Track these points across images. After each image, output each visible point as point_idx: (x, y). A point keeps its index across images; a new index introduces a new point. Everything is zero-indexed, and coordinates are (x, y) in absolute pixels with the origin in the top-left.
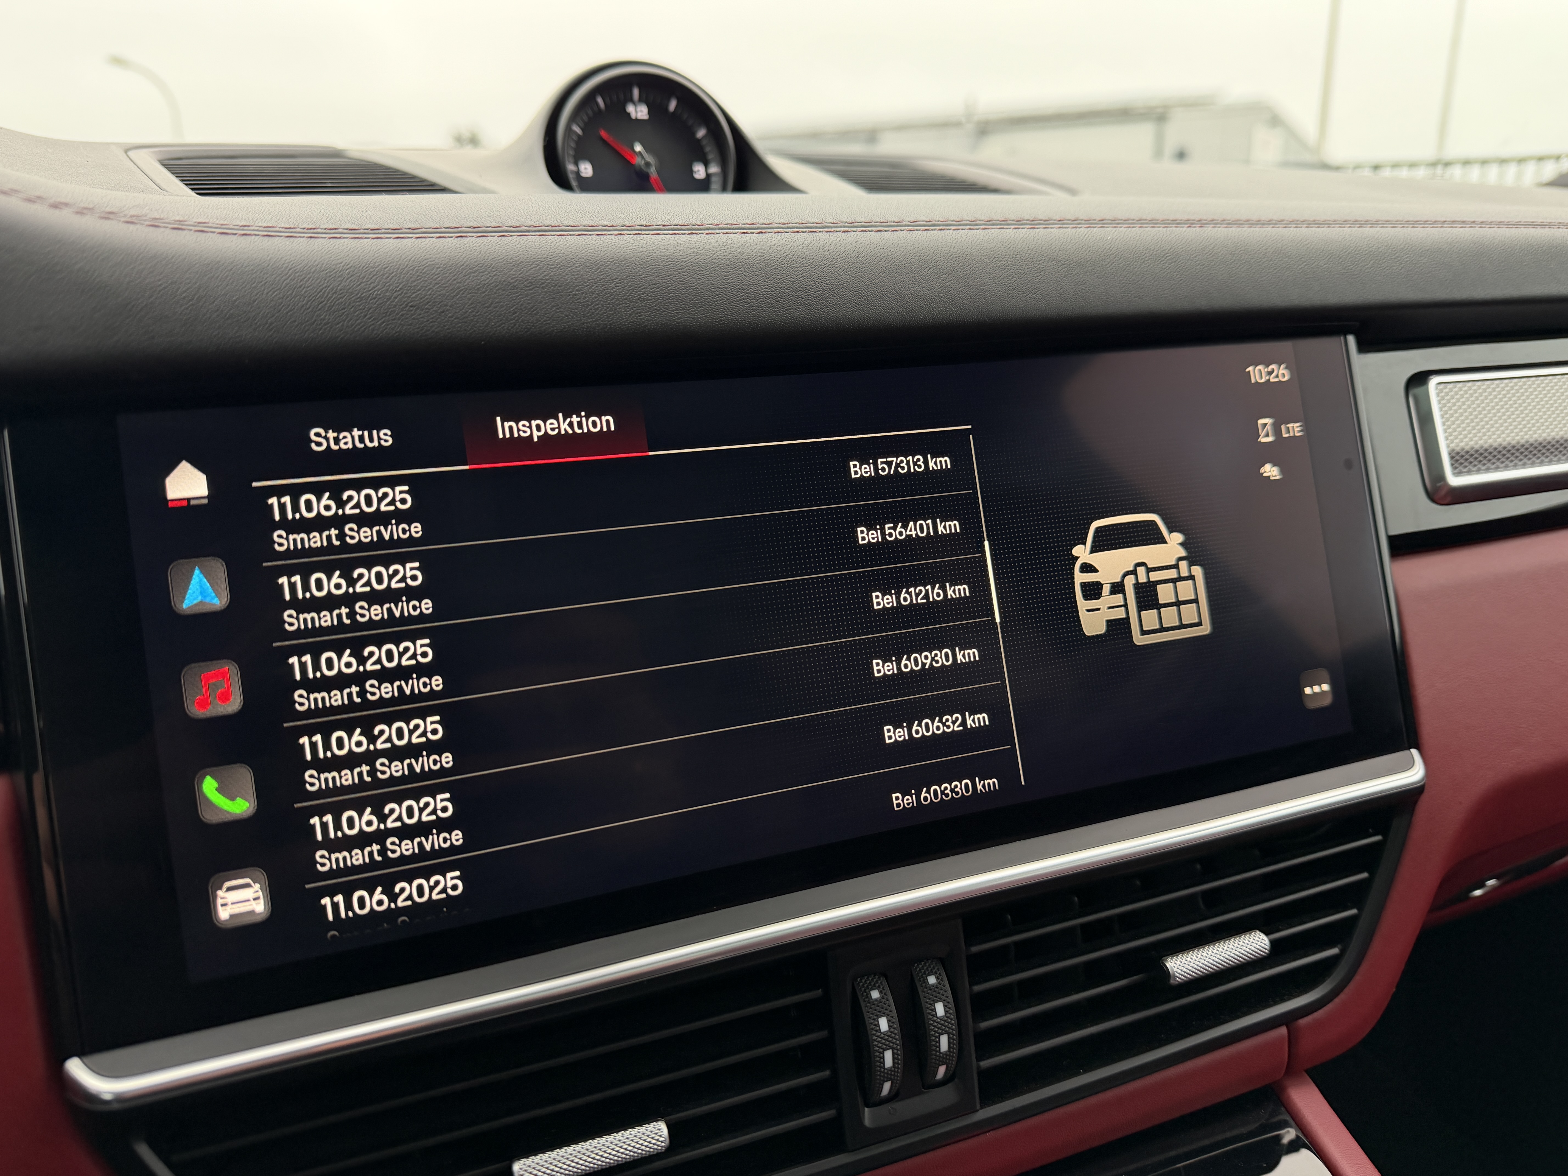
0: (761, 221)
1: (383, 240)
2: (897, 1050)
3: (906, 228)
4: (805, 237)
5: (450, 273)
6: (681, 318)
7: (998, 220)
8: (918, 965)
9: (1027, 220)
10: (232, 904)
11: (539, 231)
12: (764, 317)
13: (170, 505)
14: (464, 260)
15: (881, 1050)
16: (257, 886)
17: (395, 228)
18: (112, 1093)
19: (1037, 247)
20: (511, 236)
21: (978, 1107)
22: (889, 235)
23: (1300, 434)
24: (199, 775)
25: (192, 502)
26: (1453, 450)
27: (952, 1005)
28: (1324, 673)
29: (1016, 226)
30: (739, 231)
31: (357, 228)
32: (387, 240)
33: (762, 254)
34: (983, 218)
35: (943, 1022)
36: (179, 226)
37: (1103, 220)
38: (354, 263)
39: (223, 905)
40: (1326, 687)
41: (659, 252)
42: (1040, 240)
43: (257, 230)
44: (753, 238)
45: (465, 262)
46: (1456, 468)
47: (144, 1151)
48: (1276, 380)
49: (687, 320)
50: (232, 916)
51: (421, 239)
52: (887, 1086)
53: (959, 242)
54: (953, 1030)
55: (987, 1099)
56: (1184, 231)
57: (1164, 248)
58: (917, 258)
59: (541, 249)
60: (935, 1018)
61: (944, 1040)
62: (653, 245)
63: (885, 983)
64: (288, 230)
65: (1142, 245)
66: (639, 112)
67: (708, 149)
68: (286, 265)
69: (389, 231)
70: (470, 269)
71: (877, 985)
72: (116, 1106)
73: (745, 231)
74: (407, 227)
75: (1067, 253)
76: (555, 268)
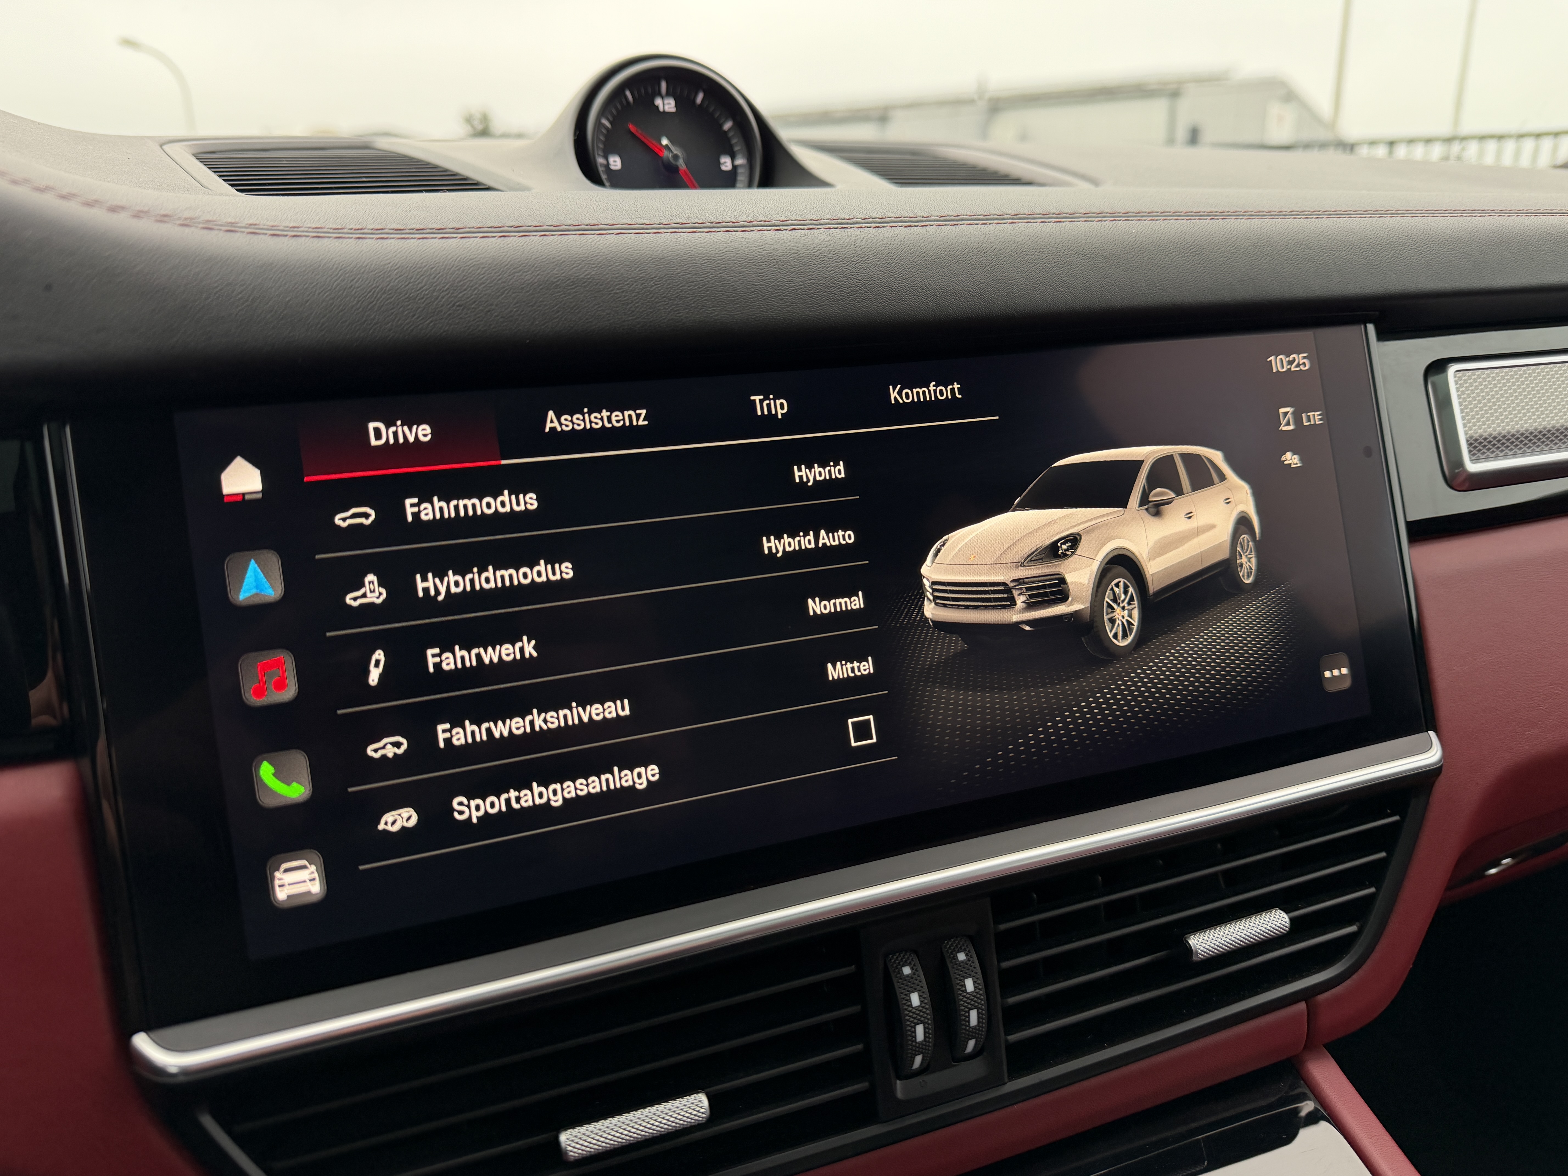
0: (794, 218)
1: (429, 240)
2: (929, 1024)
3: (935, 223)
4: (837, 234)
5: (495, 273)
6: (717, 315)
7: (1025, 214)
8: (948, 942)
9: (1053, 214)
10: (289, 885)
11: (579, 230)
12: (798, 313)
13: (226, 500)
14: (509, 260)
15: (913, 1024)
16: (313, 868)
17: (439, 228)
18: (179, 1067)
19: (1063, 241)
20: (553, 235)
21: (1006, 1080)
22: (918, 230)
23: (1320, 422)
24: (256, 761)
25: (247, 497)
26: (1471, 437)
27: (980, 981)
28: (1343, 657)
29: (1043, 220)
30: (773, 228)
31: (402, 228)
32: (433, 240)
33: (796, 251)
34: (1010, 212)
35: (972, 998)
36: (232, 228)
37: (1127, 213)
38: (402, 263)
39: (280, 886)
40: (1344, 671)
41: (696, 250)
42: (1066, 234)
43: (307, 231)
44: (786, 235)
45: (509, 262)
46: (1475, 454)
47: (208, 1122)
48: (1298, 369)
49: (724, 317)
50: (289, 897)
51: (465, 239)
52: (918, 1060)
53: (987, 236)
54: (982, 1005)
55: (1015, 1072)
56: (1207, 222)
57: (1188, 241)
58: (946, 253)
59: (582, 249)
60: (965, 994)
61: (974, 1015)
62: (690, 244)
63: (916, 961)
64: (336, 231)
65: (1166, 238)
66: (667, 105)
67: (734, 141)
68: (335, 266)
69: (434, 231)
70: (514, 269)
71: (908, 961)
72: (182, 1079)
73: (778, 228)
74: (451, 227)
75: (1093, 247)
76: (596, 267)
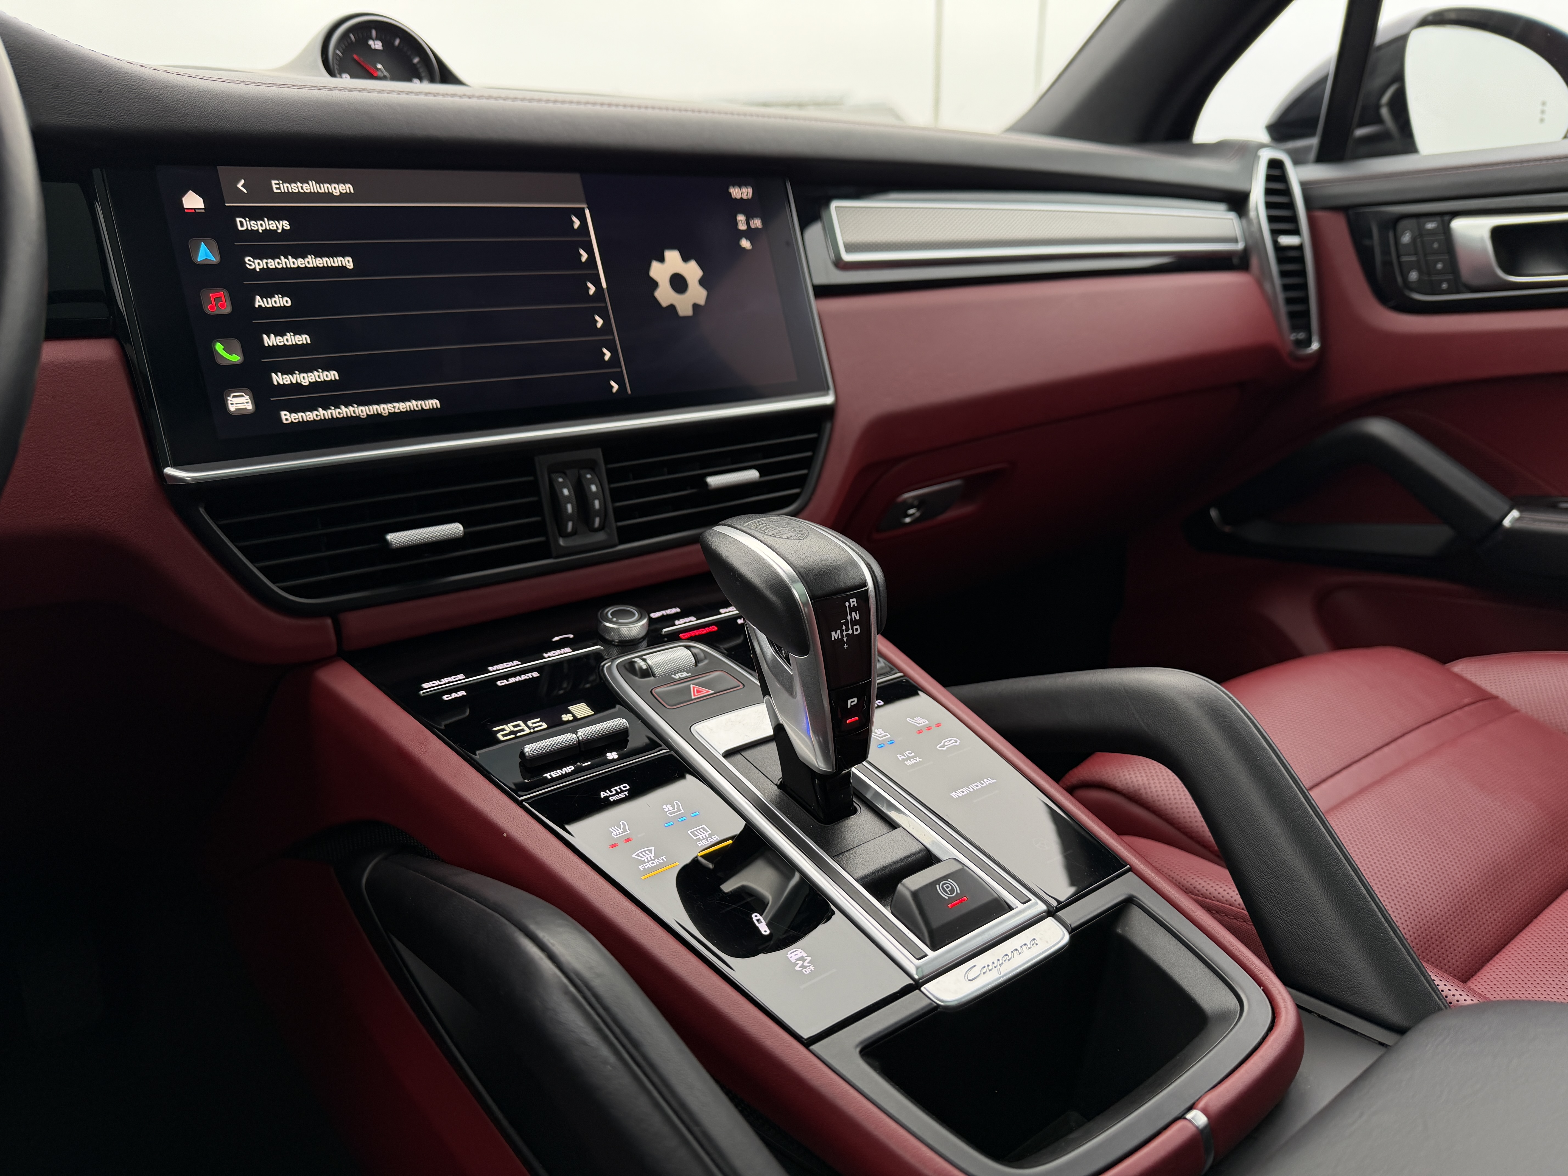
1: (281, 88)
2: (574, 505)
7: (592, 102)
10: (236, 404)
11: (357, 90)
13: (185, 211)
15: (565, 504)
16: (247, 397)
18: (190, 478)
20: (345, 91)
21: (618, 544)
22: (535, 104)
23: (760, 226)
24: (213, 341)
25: (197, 211)
26: (846, 242)
27: (599, 486)
30: (459, 97)
34: (583, 101)
35: (596, 494)
38: (272, 97)
39: (232, 404)
46: (848, 251)
47: (202, 511)
48: (746, 197)
50: (236, 410)
51: (300, 89)
52: (570, 525)
54: (601, 498)
55: (622, 541)
56: (689, 114)
57: (678, 120)
60: (592, 491)
61: (597, 504)
63: (566, 477)
66: (377, 45)
67: (421, 70)
71: (561, 476)
